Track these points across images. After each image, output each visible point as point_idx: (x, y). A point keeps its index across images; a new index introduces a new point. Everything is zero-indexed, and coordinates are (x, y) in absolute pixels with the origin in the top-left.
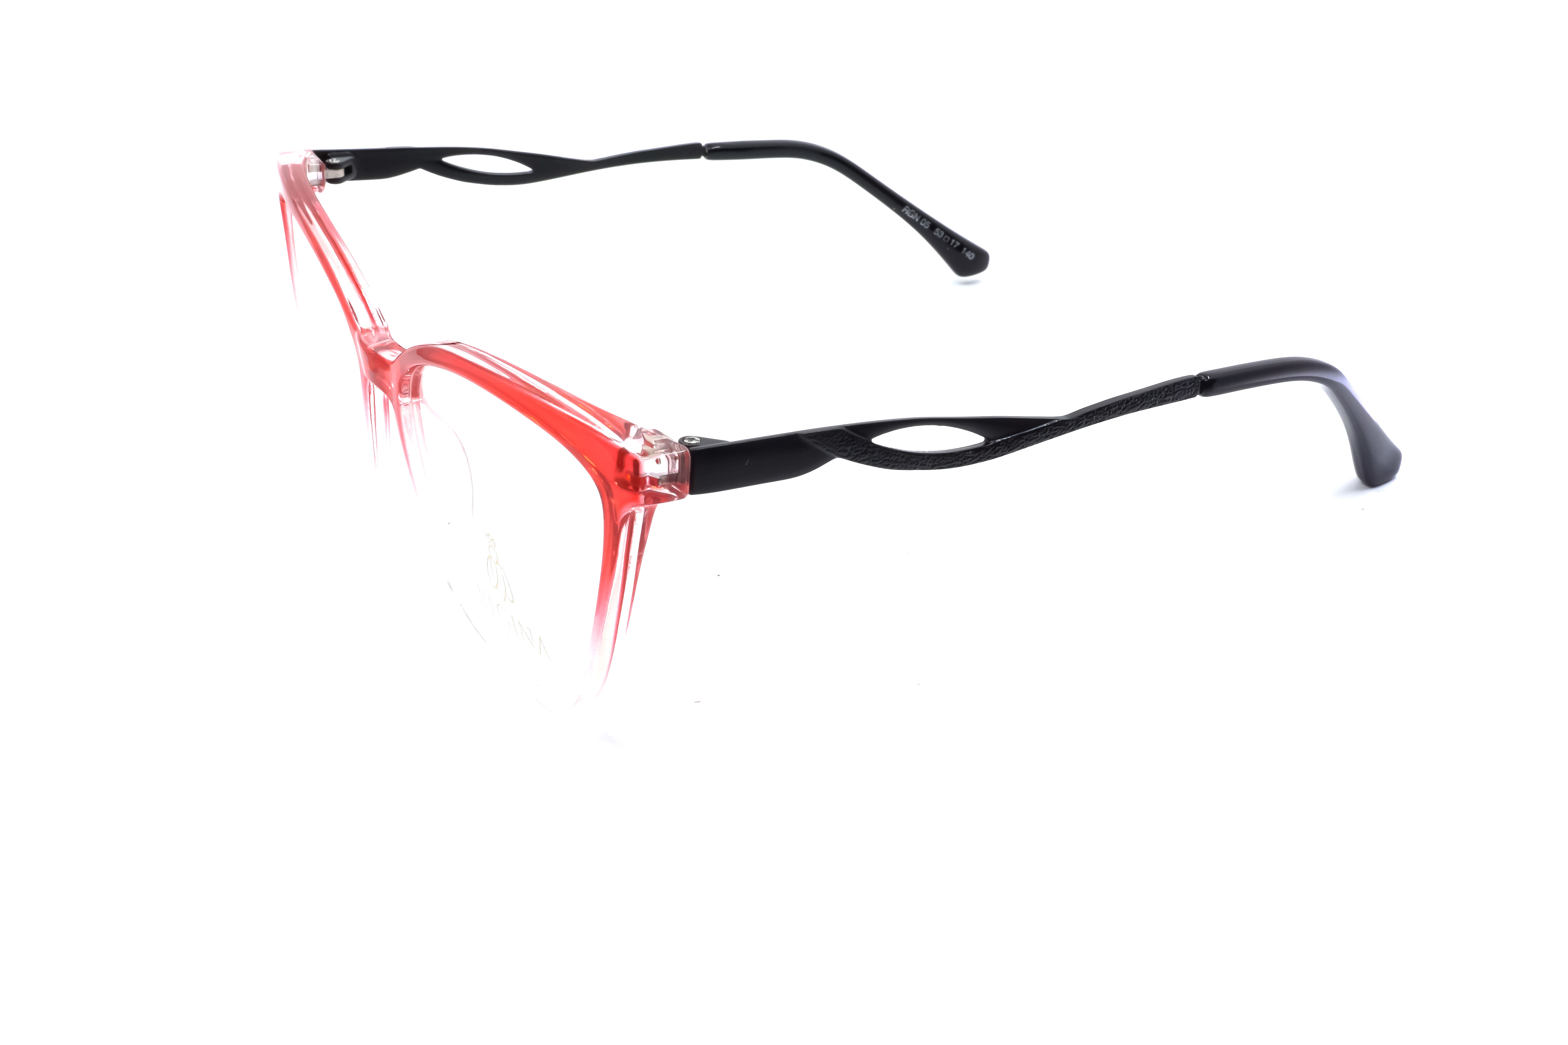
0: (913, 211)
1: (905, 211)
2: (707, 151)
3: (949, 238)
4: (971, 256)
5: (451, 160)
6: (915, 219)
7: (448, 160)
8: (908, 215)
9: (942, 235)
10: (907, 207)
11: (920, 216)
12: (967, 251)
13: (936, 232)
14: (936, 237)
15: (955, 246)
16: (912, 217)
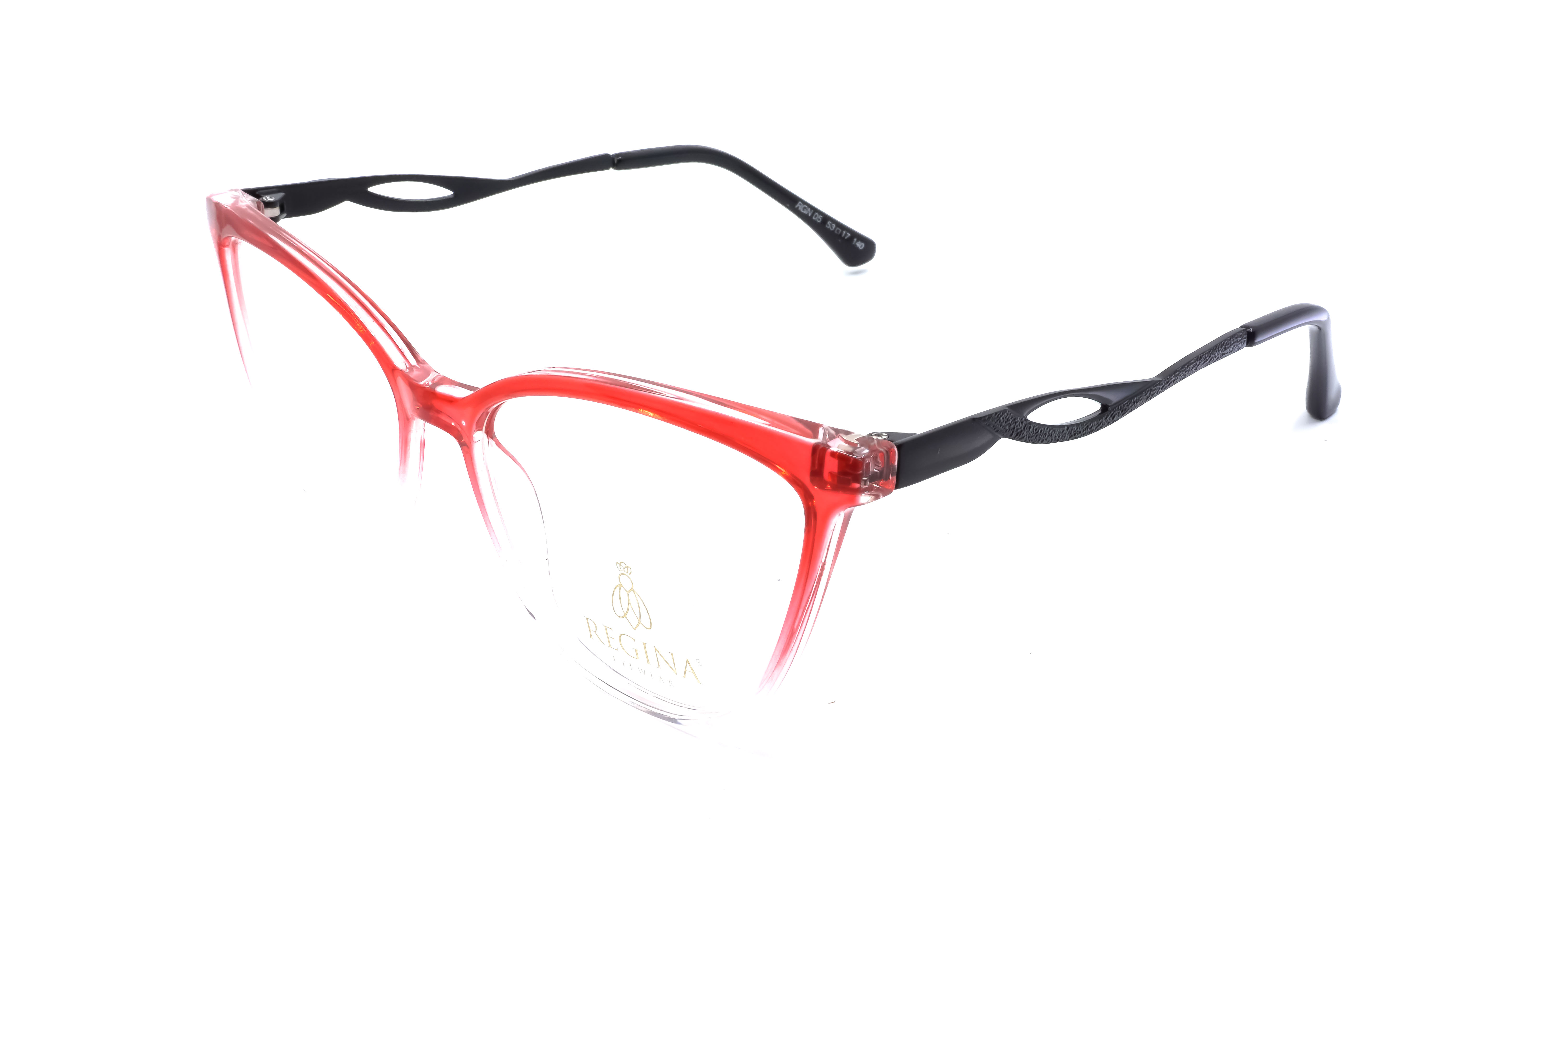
0: (806, 206)
1: (798, 207)
2: (616, 161)
3: (840, 230)
4: (862, 246)
5: (376, 189)
6: (808, 214)
7: (374, 189)
8: (802, 211)
9: (834, 227)
10: (800, 202)
11: (812, 211)
12: (857, 241)
13: (828, 225)
14: (828, 230)
15: (846, 238)
16: (805, 212)
